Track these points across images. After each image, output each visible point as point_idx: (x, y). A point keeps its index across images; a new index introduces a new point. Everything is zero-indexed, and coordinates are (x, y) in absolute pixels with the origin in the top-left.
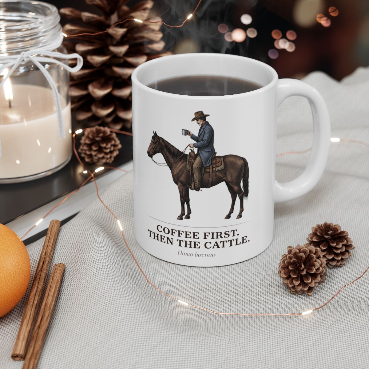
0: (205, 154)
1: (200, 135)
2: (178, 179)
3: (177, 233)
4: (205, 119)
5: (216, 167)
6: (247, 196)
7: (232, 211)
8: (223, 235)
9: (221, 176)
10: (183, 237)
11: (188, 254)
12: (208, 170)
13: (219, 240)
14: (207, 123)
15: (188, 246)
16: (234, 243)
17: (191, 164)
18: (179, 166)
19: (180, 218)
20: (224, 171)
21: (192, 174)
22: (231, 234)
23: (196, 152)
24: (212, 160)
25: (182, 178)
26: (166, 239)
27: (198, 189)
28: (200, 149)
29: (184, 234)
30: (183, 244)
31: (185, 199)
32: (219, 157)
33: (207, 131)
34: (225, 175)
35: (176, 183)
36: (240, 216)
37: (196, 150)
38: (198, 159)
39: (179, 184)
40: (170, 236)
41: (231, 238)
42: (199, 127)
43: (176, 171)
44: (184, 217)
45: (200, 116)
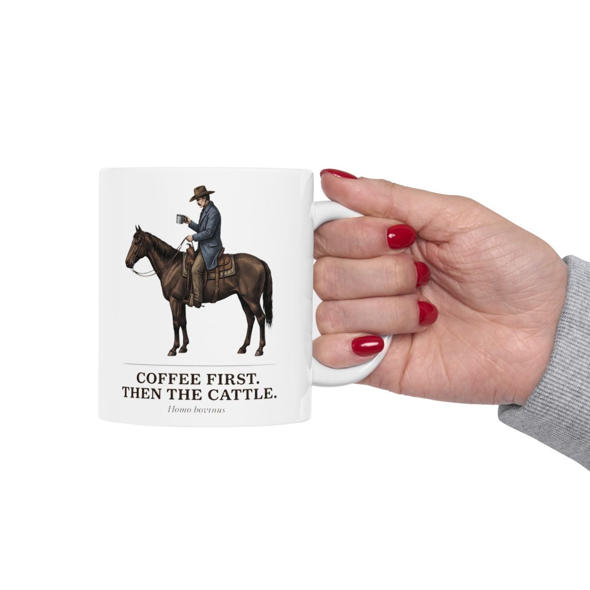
0: (208, 251)
1: (201, 221)
2: (170, 291)
3: (167, 379)
4: (208, 198)
5: (224, 270)
6: (270, 322)
7: (247, 342)
8: (235, 380)
9: (232, 285)
10: (176, 385)
11: (183, 410)
12: (213, 275)
13: (230, 388)
14: (211, 204)
15: (184, 397)
16: (252, 395)
17: (190, 267)
18: (173, 271)
19: (173, 353)
20: (235, 277)
21: (191, 281)
22: (248, 379)
23: (196, 248)
24: (218, 259)
25: (176, 290)
26: (150, 393)
27: (198, 305)
28: (201, 242)
29: (178, 379)
30: (176, 395)
31: (180, 322)
32: (228, 255)
33: (211, 215)
34: (238, 285)
35: (167, 298)
36: (260, 352)
37: (196, 245)
38: (199, 258)
39: (172, 299)
40: (156, 386)
41: (247, 386)
42: (200, 209)
43: (168, 280)
44: (178, 350)
45: (202, 194)
